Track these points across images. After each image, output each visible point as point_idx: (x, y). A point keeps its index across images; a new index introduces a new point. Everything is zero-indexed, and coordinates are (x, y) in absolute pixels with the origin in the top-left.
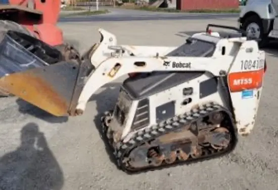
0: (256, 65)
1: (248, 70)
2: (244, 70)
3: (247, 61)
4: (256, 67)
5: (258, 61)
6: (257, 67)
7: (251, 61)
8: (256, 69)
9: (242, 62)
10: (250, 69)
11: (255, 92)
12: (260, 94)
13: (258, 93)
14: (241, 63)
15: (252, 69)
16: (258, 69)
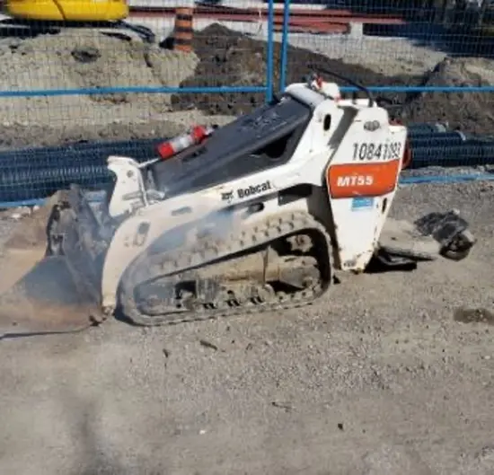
0: (382, 153)
1: (365, 161)
2: (358, 161)
3: (364, 145)
4: (381, 157)
5: (386, 146)
6: (384, 158)
7: (372, 145)
8: (381, 160)
9: (356, 145)
10: (369, 158)
11: (378, 200)
12: (388, 205)
13: (385, 202)
14: (353, 149)
15: (375, 160)
16: (387, 160)
